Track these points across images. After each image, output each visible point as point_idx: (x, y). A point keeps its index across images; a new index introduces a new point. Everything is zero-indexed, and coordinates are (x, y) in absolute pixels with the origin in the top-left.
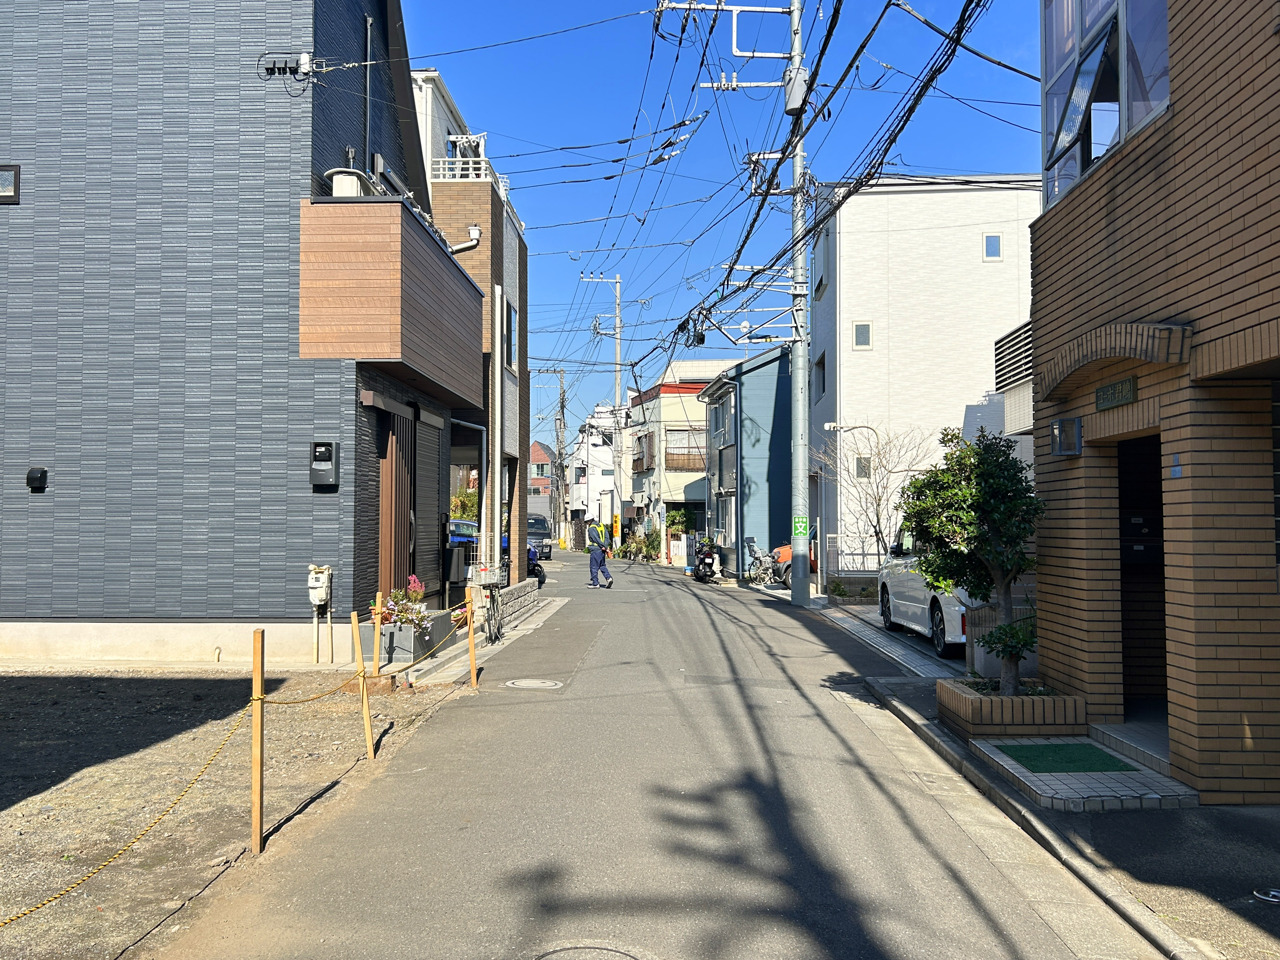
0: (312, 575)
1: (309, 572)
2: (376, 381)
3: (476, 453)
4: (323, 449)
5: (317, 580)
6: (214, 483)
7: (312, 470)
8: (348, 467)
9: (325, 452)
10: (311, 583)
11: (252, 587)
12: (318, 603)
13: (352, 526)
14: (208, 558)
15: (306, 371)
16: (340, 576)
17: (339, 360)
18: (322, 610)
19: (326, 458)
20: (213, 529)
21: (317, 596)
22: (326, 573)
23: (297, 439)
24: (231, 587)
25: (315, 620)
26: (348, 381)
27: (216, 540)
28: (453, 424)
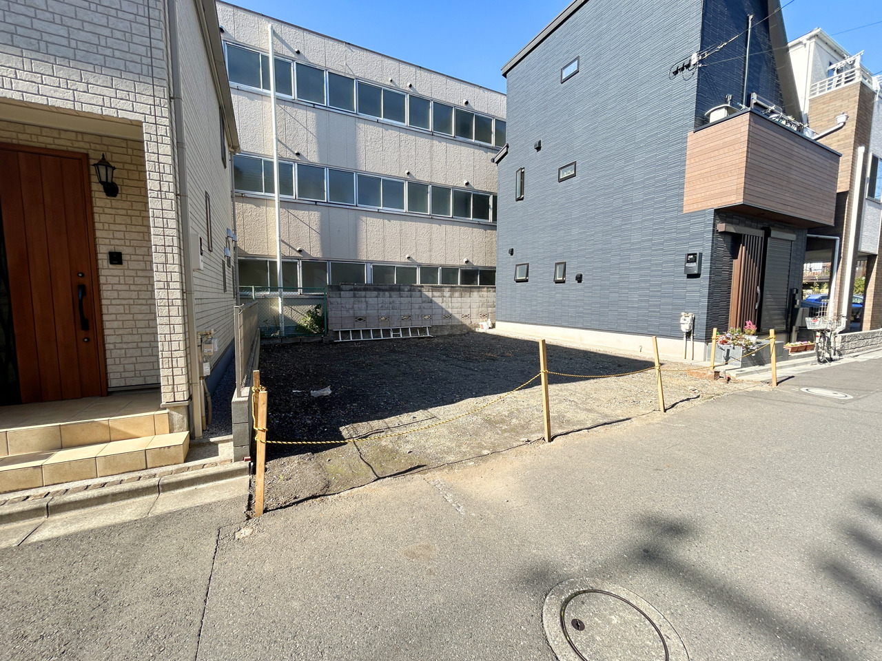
0: (683, 317)
1: (681, 316)
2: (732, 218)
3: (830, 254)
4: (692, 256)
5: (685, 320)
6: (641, 276)
7: (686, 267)
8: (706, 265)
9: (693, 258)
10: (682, 321)
11: (656, 322)
12: (685, 331)
13: (707, 295)
14: (638, 308)
15: (686, 219)
16: (699, 319)
17: (705, 210)
18: (688, 334)
19: (694, 261)
20: (640, 296)
21: (685, 327)
22: (690, 317)
23: (680, 253)
24: (647, 321)
25: (685, 339)
26: (709, 220)
27: (642, 301)
28: (808, 238)
